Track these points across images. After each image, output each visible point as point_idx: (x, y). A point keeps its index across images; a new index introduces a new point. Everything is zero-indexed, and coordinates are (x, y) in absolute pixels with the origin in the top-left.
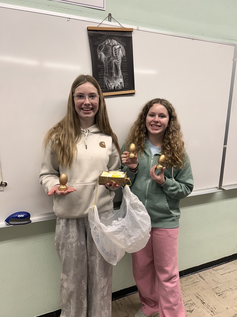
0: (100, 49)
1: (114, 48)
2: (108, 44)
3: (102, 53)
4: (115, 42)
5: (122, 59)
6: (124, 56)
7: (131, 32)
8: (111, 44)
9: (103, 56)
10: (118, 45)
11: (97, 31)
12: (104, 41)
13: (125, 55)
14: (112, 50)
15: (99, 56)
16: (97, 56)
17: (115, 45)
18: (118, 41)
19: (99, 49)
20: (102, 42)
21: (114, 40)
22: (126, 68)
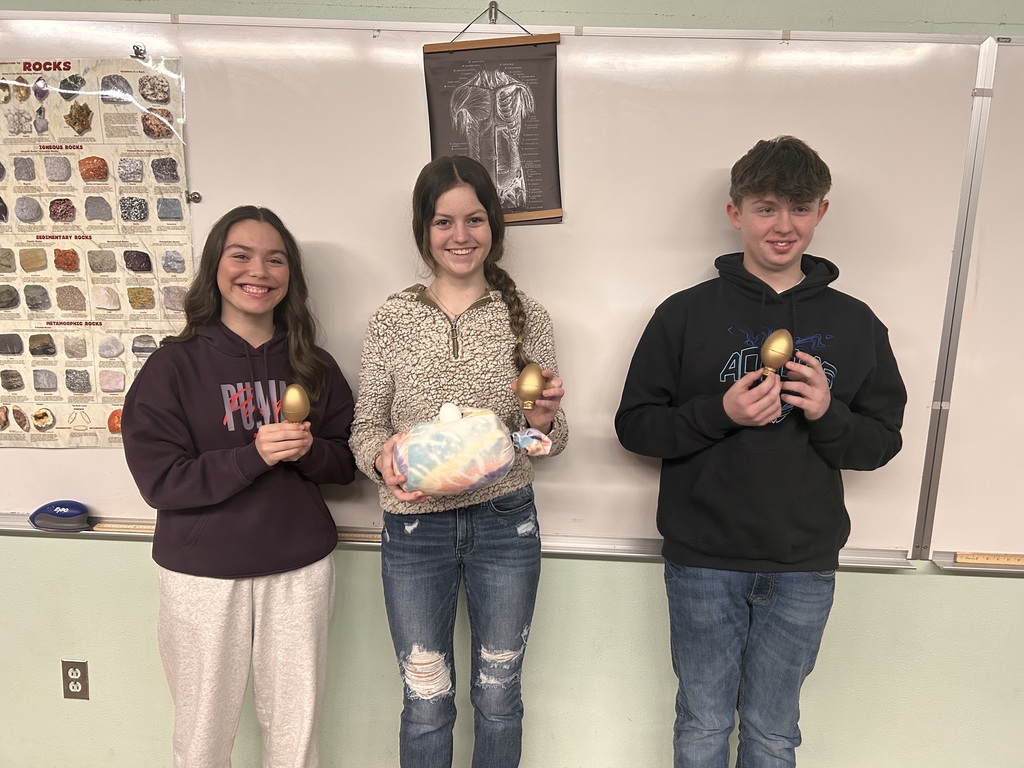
0: (459, 99)
1: (498, 94)
2: (482, 85)
3: (464, 110)
4: (503, 77)
5: (524, 121)
6: (529, 113)
7: (555, 43)
8: (491, 84)
9: (468, 118)
10: (513, 84)
12: (470, 77)
13: (532, 110)
14: (495, 100)
15: (456, 120)
16: (450, 120)
17: (502, 86)
18: (511, 75)
19: (455, 100)
20: (465, 81)
21: (501, 71)
22: (535, 146)
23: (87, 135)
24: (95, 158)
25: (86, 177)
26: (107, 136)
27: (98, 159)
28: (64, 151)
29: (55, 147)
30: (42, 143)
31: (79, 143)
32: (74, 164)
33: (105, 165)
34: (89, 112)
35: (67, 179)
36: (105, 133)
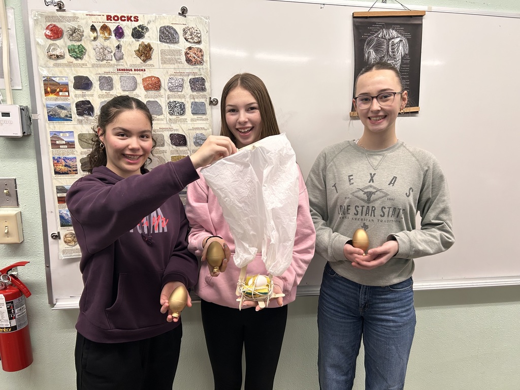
0: (369, 44)
1: (390, 42)
2: (382, 37)
3: (371, 50)
4: (394, 33)
5: (402, 58)
6: (406, 54)
7: (422, 16)
8: (387, 37)
9: (373, 55)
10: (398, 37)
11: (366, 17)
12: (376, 32)
13: (407, 52)
14: (388, 45)
15: (366, 55)
16: (363, 55)
17: (393, 38)
18: (398, 32)
19: (367, 44)
20: (374, 34)
21: (393, 29)
22: (407, 72)
23: (149, 62)
24: (153, 77)
25: (147, 88)
26: (162, 63)
27: (155, 77)
28: (133, 72)
29: (127, 70)
30: (119, 67)
31: (143, 68)
32: (139, 80)
33: (159, 81)
34: (151, 49)
35: (134, 90)
36: (160, 61)
